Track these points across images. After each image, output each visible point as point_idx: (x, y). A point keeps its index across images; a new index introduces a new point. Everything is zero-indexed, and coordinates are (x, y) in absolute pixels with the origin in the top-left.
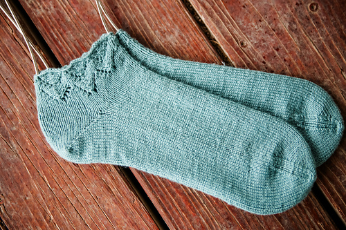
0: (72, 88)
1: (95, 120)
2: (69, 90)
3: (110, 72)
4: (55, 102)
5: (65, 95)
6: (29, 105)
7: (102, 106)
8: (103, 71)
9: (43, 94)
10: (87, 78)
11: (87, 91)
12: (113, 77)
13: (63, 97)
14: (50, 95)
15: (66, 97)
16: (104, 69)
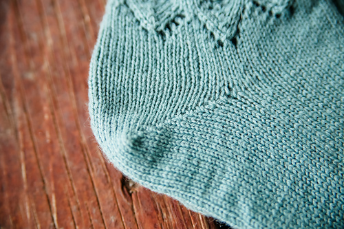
0: (188, 19)
1: (211, 104)
2: (179, 20)
3: (278, 16)
4: (142, 34)
5: (168, 27)
6: (77, 41)
7: (234, 79)
8: (264, 9)
9: (124, 10)
10: (227, 9)
11: (217, 37)
12: (282, 28)
13: (162, 28)
14: (138, 15)
15: (167, 33)
16: (269, 6)
